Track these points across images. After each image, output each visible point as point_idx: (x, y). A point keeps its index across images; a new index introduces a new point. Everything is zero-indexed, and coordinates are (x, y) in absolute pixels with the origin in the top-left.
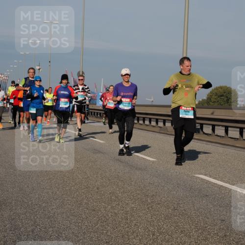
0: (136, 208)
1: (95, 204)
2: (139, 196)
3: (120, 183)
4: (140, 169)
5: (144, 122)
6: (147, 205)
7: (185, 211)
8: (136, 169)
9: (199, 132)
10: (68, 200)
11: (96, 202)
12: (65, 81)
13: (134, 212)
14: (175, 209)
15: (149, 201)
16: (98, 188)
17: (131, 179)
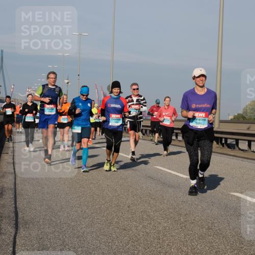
0: (169, 227)
1: (126, 223)
2: (172, 215)
3: (152, 202)
4: (172, 186)
5: (177, 137)
6: (180, 224)
7: (220, 230)
8: (169, 187)
9: (234, 148)
10: (98, 219)
11: (127, 221)
12: (116, 90)
13: (167, 232)
14: (209, 229)
15: (182, 220)
16: (129, 207)
17: (163, 197)
